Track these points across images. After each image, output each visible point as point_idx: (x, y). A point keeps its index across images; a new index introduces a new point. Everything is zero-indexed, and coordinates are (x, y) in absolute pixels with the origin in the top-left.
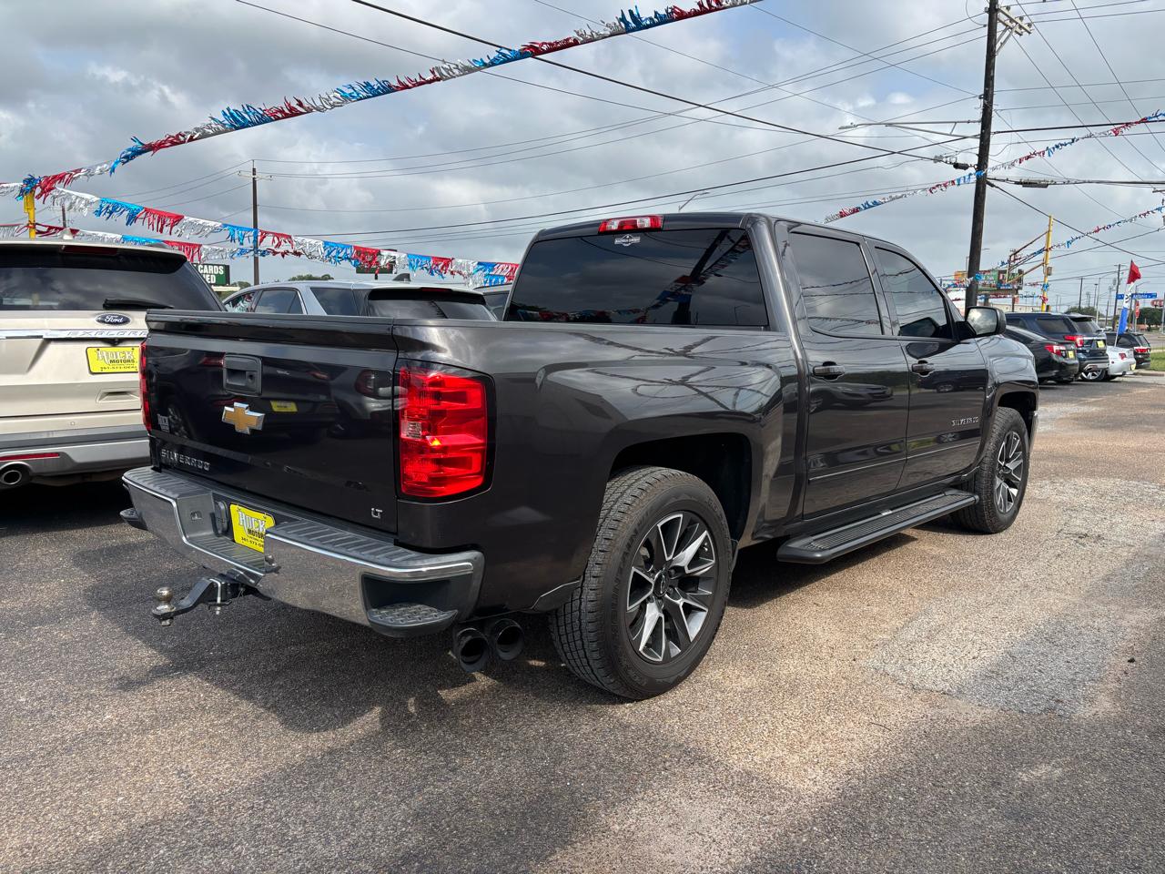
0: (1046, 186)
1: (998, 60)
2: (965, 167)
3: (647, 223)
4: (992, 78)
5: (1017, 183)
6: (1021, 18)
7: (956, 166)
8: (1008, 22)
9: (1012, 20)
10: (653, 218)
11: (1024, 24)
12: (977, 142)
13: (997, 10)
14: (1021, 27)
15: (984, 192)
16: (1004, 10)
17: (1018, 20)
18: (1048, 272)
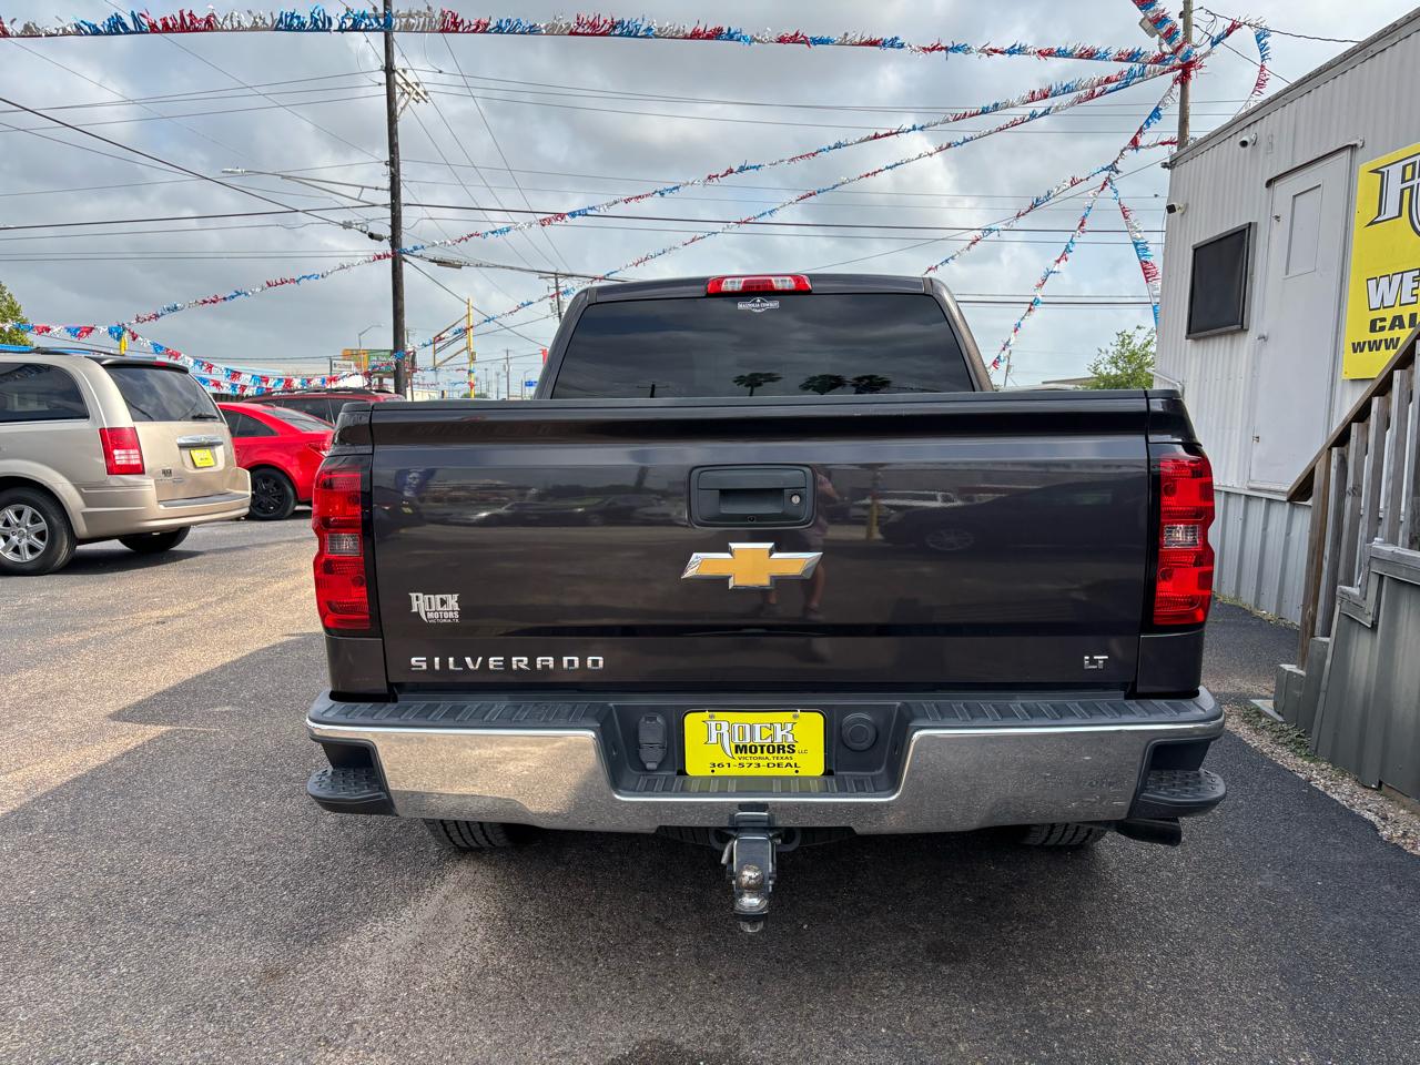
0: (460, 267)
1: (400, 126)
2: (380, 239)
3: (790, 284)
4: (397, 145)
5: (431, 261)
6: (417, 84)
7: (371, 236)
8: (404, 86)
9: (408, 84)
10: (797, 278)
11: (420, 90)
12: (388, 212)
13: (394, 71)
14: (417, 94)
15: (401, 268)
16: (400, 71)
17: (414, 85)
18: (473, 358)
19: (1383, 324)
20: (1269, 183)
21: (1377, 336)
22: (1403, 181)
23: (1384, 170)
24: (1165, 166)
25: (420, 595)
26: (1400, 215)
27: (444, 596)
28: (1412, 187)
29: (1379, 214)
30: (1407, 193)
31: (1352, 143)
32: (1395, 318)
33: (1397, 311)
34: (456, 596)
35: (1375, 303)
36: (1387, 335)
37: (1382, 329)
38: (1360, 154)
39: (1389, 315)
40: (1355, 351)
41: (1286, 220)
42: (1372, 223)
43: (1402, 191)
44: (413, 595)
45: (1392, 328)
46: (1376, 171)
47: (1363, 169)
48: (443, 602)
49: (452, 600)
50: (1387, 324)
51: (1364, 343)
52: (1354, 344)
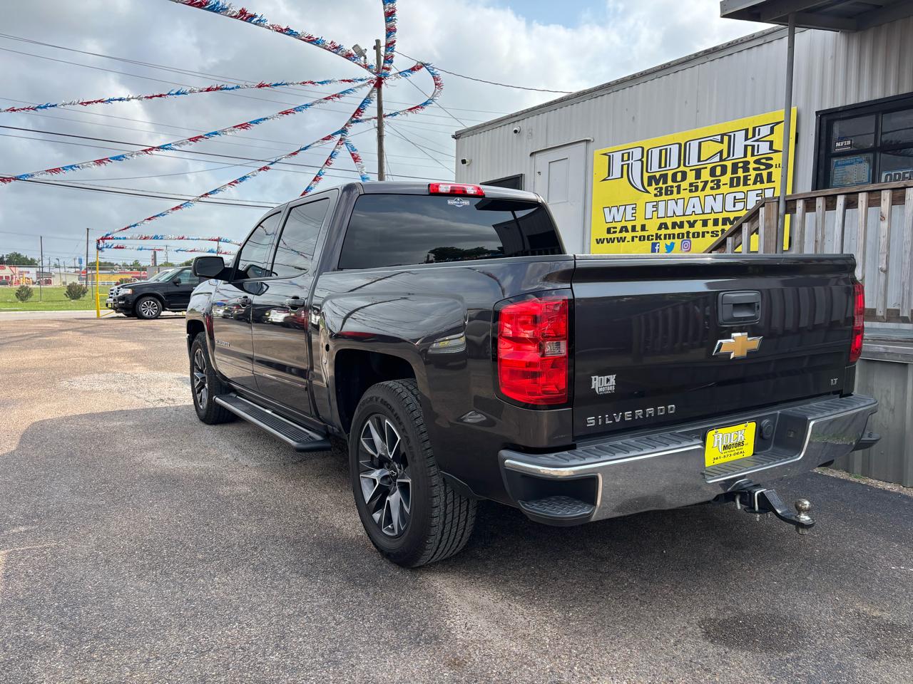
19: (615, 230)
20: (532, 154)
21: (612, 236)
22: (623, 161)
23: (611, 154)
24: (453, 137)
25: (597, 377)
26: (622, 177)
27: (608, 377)
28: (628, 164)
29: (609, 176)
30: (625, 167)
31: (588, 139)
32: (622, 228)
33: (624, 224)
34: (615, 376)
35: (609, 219)
36: (618, 235)
37: (615, 232)
38: (591, 145)
39: (619, 226)
40: (598, 243)
41: (545, 174)
42: (604, 180)
43: (622, 166)
44: (593, 377)
45: (621, 232)
46: (605, 154)
47: (597, 152)
48: (608, 380)
49: (612, 378)
50: (618, 230)
51: (604, 239)
52: (597, 240)
